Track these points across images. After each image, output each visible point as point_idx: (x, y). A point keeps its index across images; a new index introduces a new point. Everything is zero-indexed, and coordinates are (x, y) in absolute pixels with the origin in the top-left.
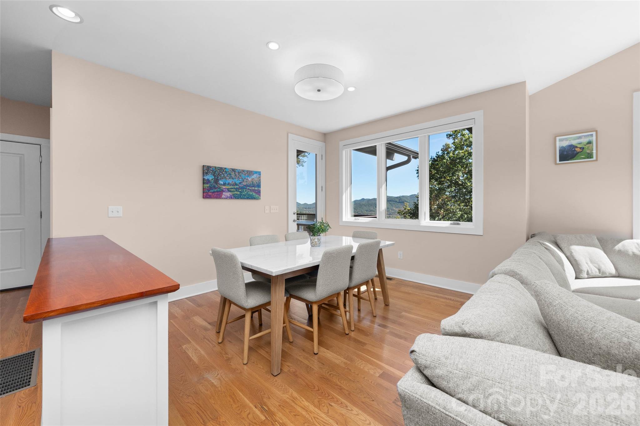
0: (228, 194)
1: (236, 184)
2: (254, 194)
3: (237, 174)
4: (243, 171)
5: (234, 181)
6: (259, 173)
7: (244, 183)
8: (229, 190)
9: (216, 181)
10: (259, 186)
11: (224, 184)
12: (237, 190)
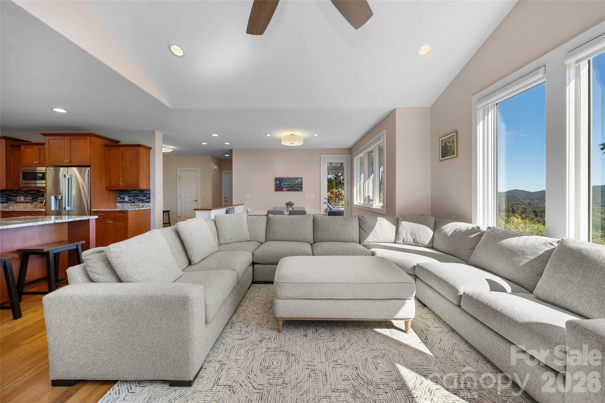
0: (286, 189)
1: (289, 184)
2: (299, 189)
3: (290, 180)
4: (293, 178)
5: (288, 183)
6: (302, 178)
7: (294, 184)
8: (286, 187)
9: (280, 184)
10: (302, 184)
11: (284, 185)
12: (290, 187)
